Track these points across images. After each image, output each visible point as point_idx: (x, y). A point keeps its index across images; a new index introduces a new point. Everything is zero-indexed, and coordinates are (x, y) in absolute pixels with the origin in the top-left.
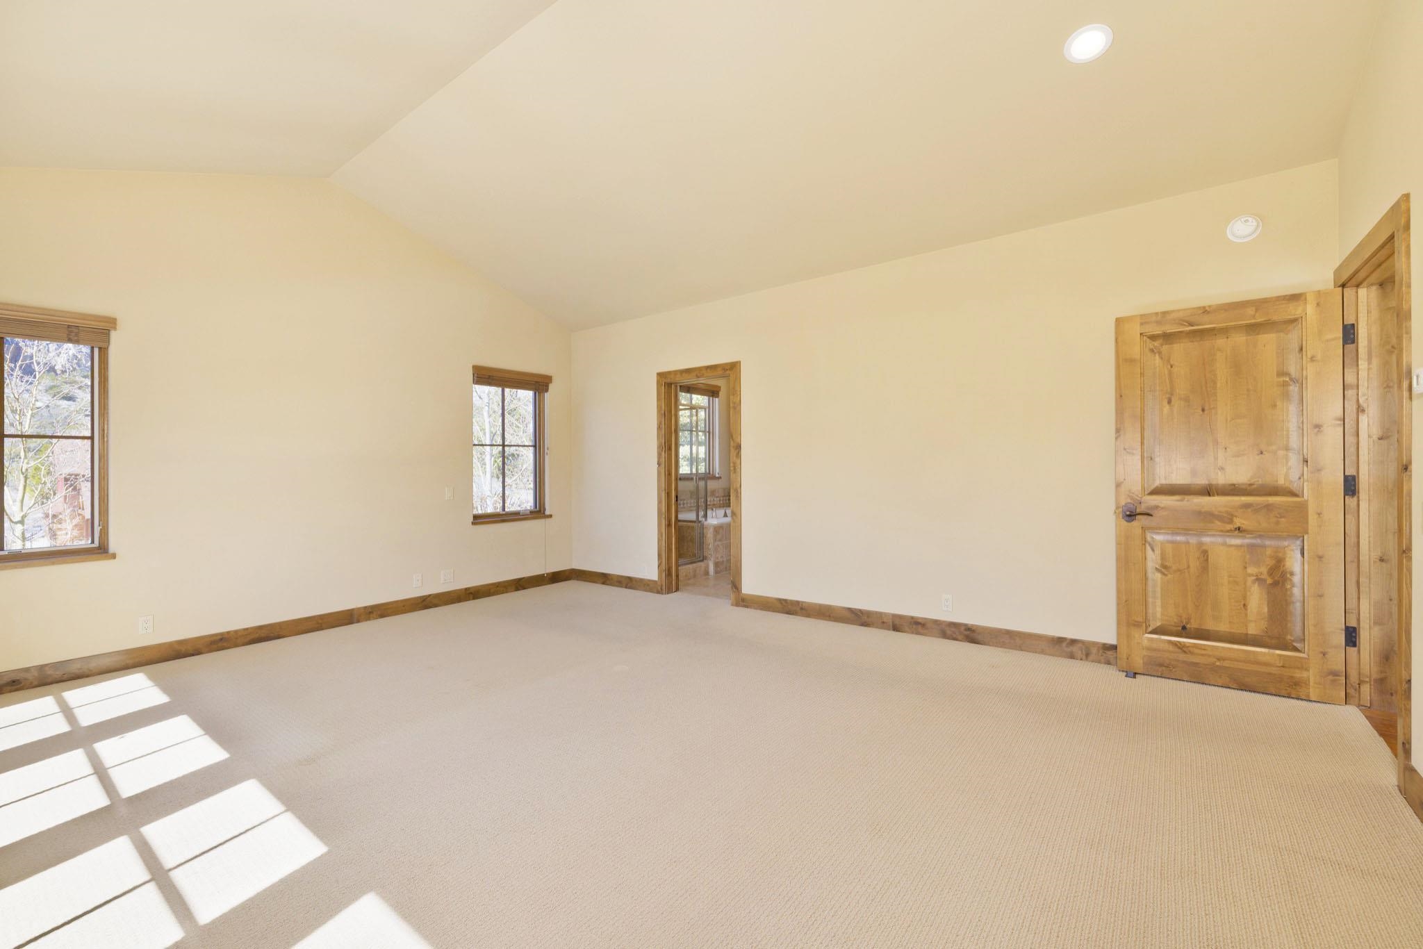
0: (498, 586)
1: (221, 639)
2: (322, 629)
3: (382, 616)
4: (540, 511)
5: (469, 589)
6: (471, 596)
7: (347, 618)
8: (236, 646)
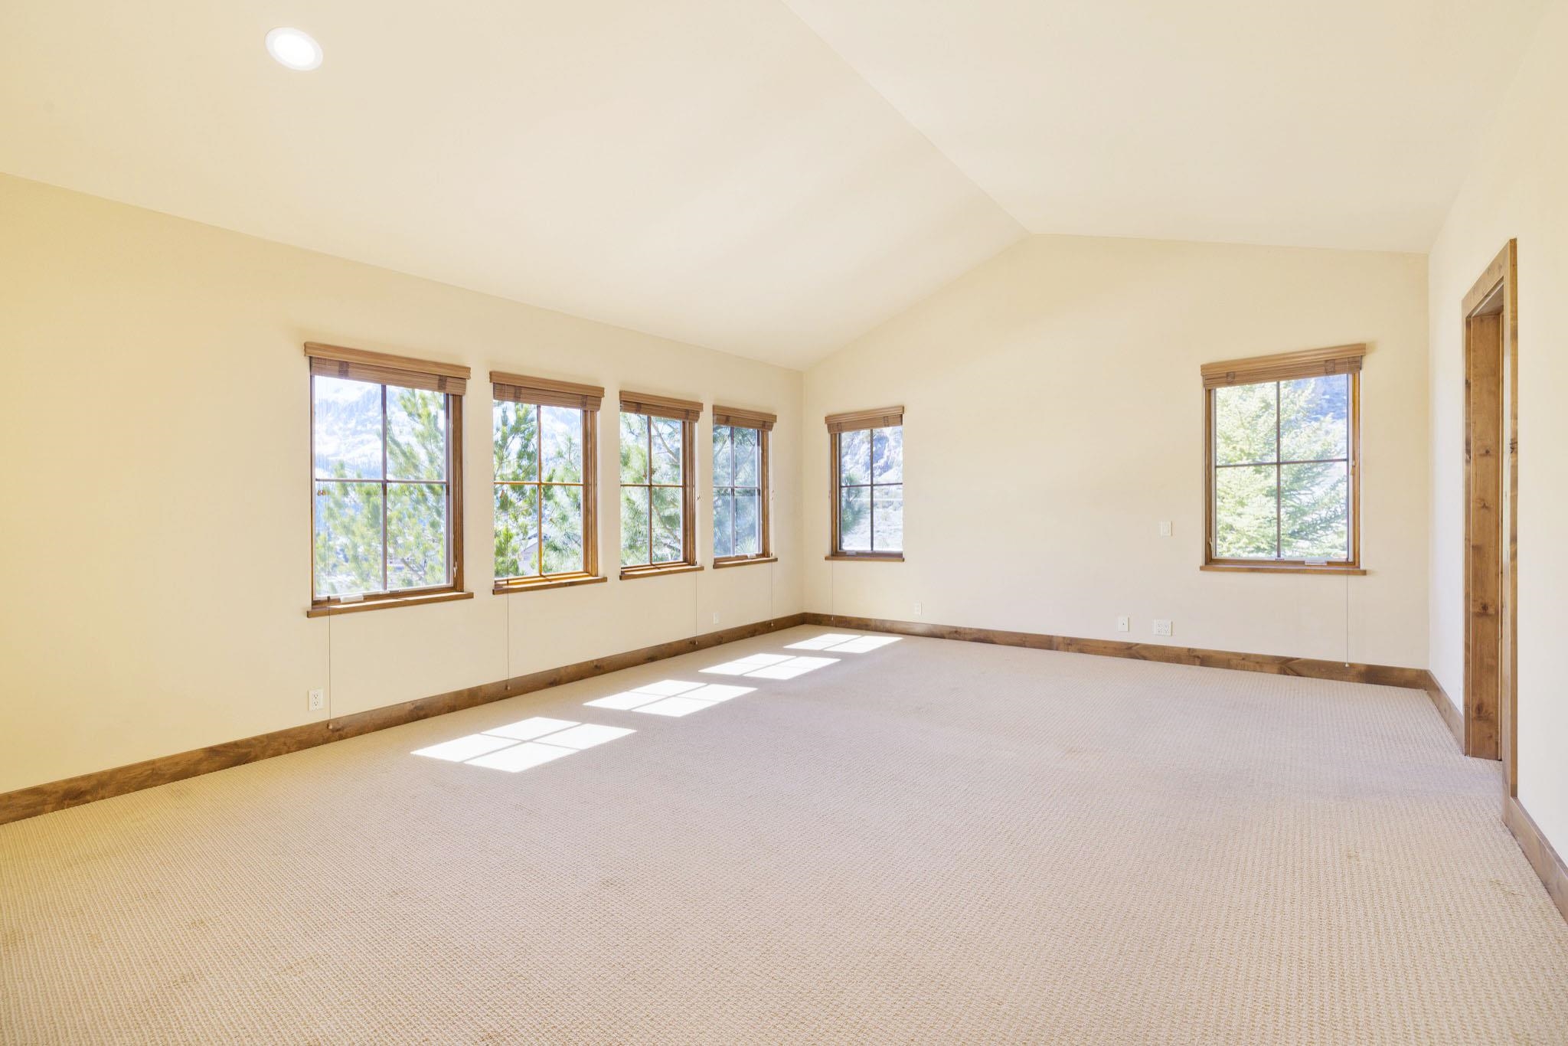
0: (1243, 659)
1: (956, 632)
2: (1025, 647)
3: (1081, 651)
4: (1354, 563)
5: (1194, 650)
6: (1198, 661)
7: (1047, 643)
8: (965, 640)
